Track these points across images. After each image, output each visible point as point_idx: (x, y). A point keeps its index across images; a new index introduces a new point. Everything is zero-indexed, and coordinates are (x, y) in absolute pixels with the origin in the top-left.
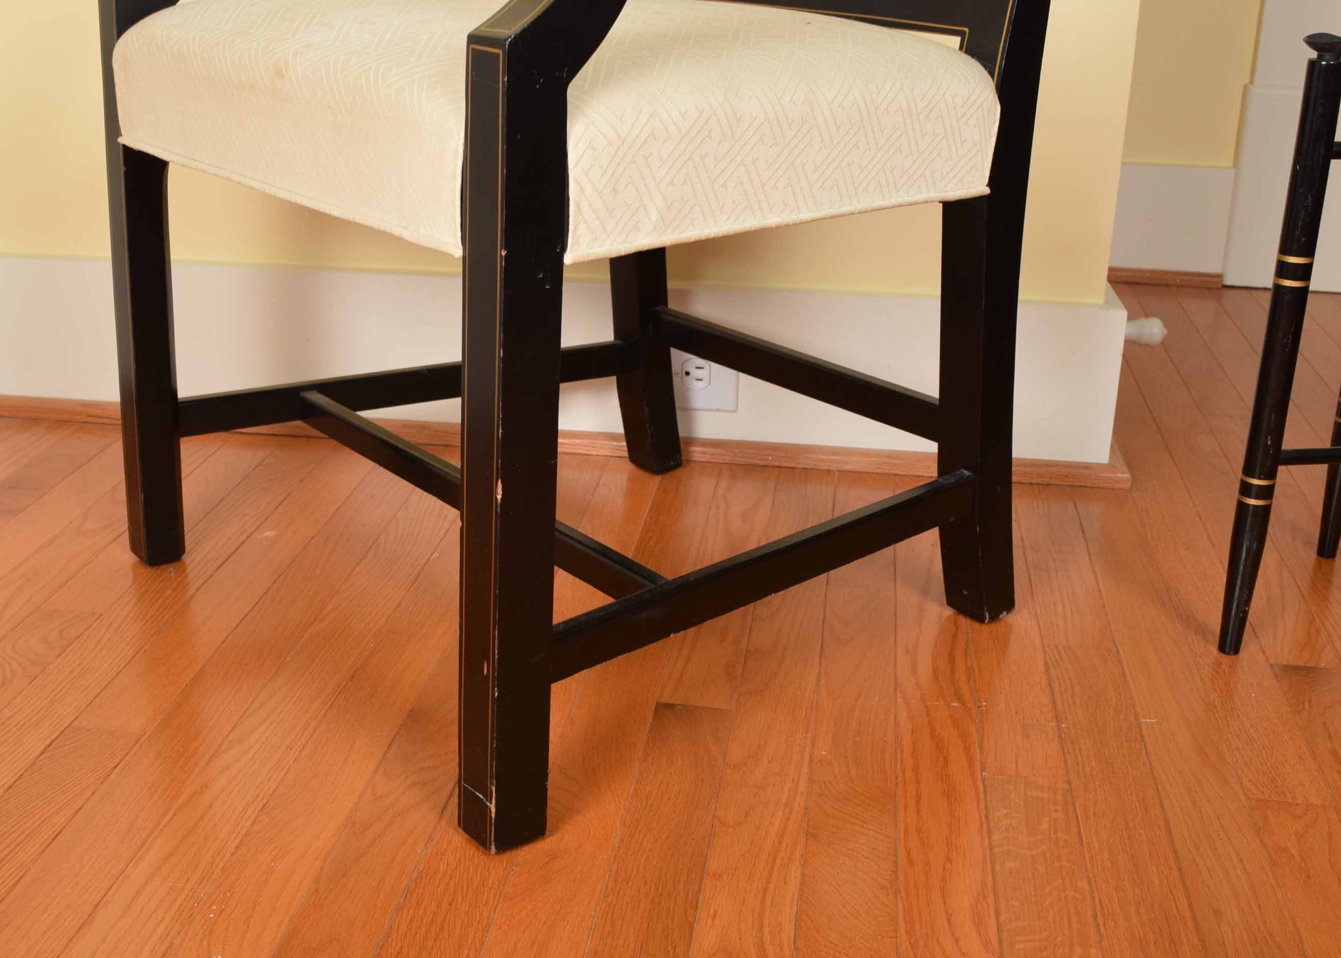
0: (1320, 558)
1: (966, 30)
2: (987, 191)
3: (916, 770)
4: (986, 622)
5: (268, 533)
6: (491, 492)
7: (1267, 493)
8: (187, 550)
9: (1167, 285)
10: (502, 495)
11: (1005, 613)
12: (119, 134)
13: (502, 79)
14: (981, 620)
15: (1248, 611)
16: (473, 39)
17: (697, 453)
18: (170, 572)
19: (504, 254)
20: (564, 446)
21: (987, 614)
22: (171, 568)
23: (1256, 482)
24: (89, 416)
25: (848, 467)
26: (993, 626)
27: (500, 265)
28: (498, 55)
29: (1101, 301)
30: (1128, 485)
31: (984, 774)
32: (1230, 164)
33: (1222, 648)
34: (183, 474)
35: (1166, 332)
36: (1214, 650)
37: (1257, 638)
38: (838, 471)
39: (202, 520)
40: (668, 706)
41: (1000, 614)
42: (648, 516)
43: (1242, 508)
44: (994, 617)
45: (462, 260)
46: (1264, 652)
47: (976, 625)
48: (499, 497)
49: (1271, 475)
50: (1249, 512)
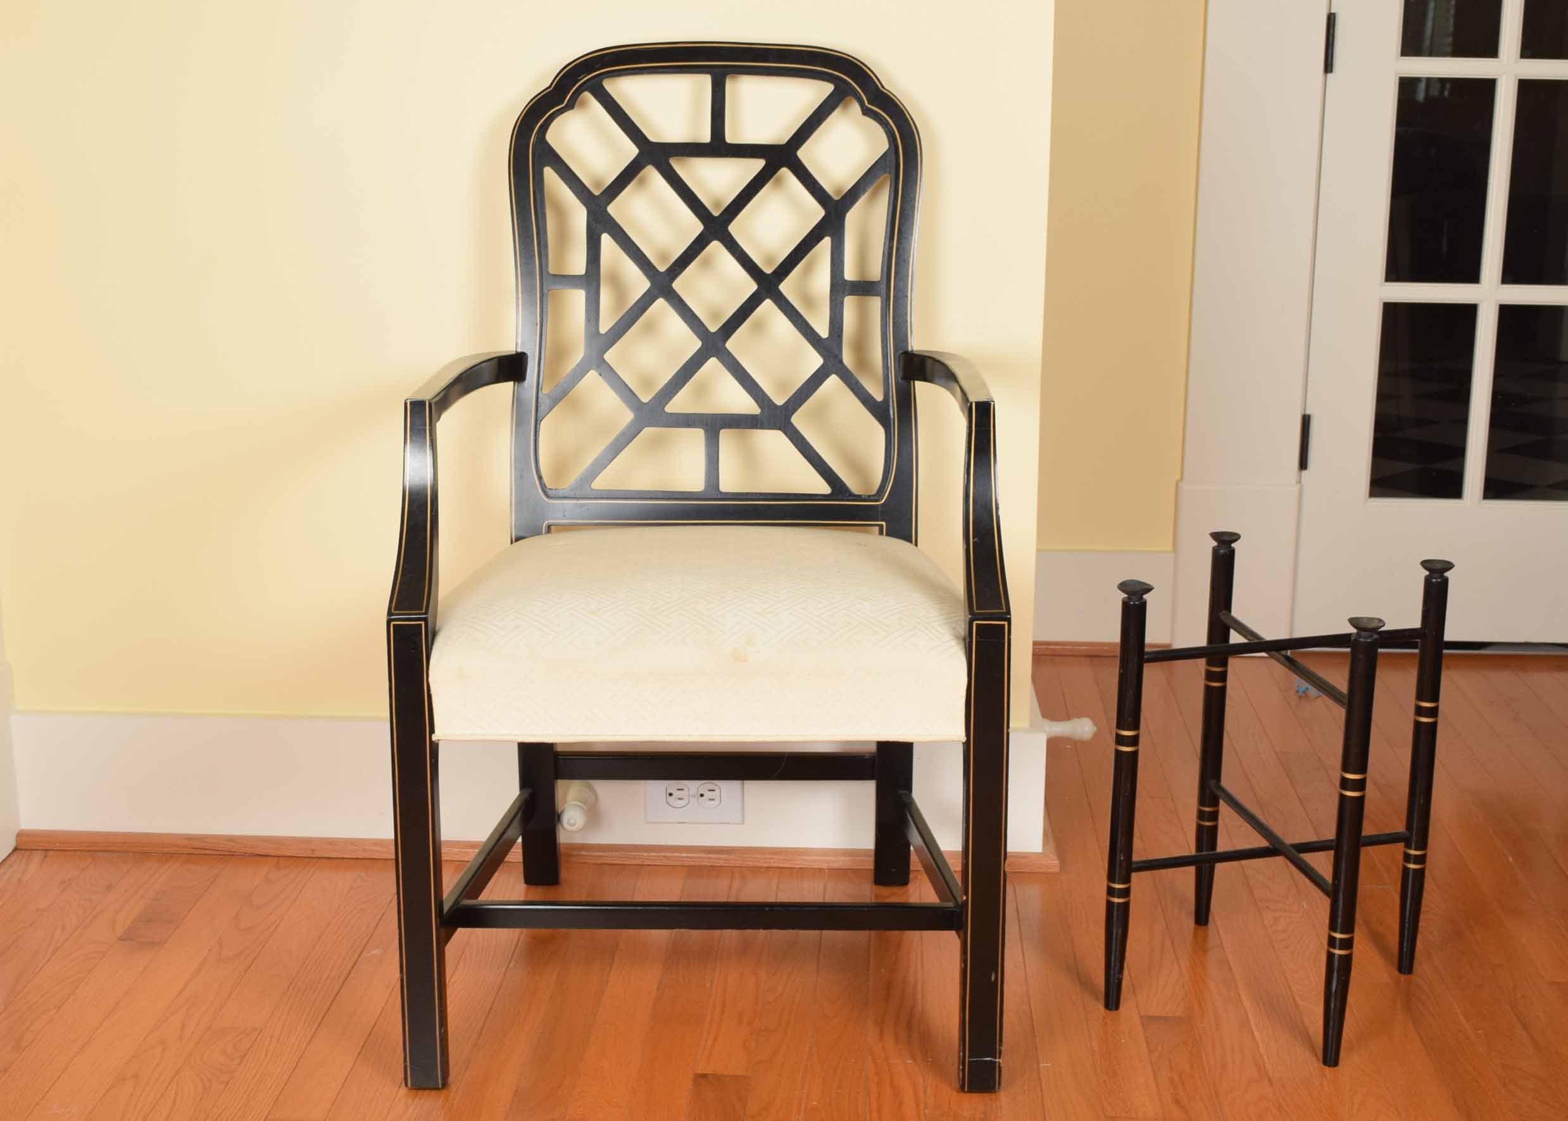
0: (1197, 927)
3: (879, 1111)
5: (374, 952)
7: (1126, 893)
15: (1122, 979)
17: (713, 859)
20: (603, 858)
23: (1117, 886)
29: (1027, 725)
30: (1057, 870)
31: (926, 1111)
32: (1170, 548)
33: (1107, 1006)
35: (1095, 729)
36: (1101, 1007)
37: (1135, 996)
38: (828, 869)
40: (704, 1076)
43: (1110, 905)
46: (1138, 1006)
49: (1127, 880)
50: (1115, 908)
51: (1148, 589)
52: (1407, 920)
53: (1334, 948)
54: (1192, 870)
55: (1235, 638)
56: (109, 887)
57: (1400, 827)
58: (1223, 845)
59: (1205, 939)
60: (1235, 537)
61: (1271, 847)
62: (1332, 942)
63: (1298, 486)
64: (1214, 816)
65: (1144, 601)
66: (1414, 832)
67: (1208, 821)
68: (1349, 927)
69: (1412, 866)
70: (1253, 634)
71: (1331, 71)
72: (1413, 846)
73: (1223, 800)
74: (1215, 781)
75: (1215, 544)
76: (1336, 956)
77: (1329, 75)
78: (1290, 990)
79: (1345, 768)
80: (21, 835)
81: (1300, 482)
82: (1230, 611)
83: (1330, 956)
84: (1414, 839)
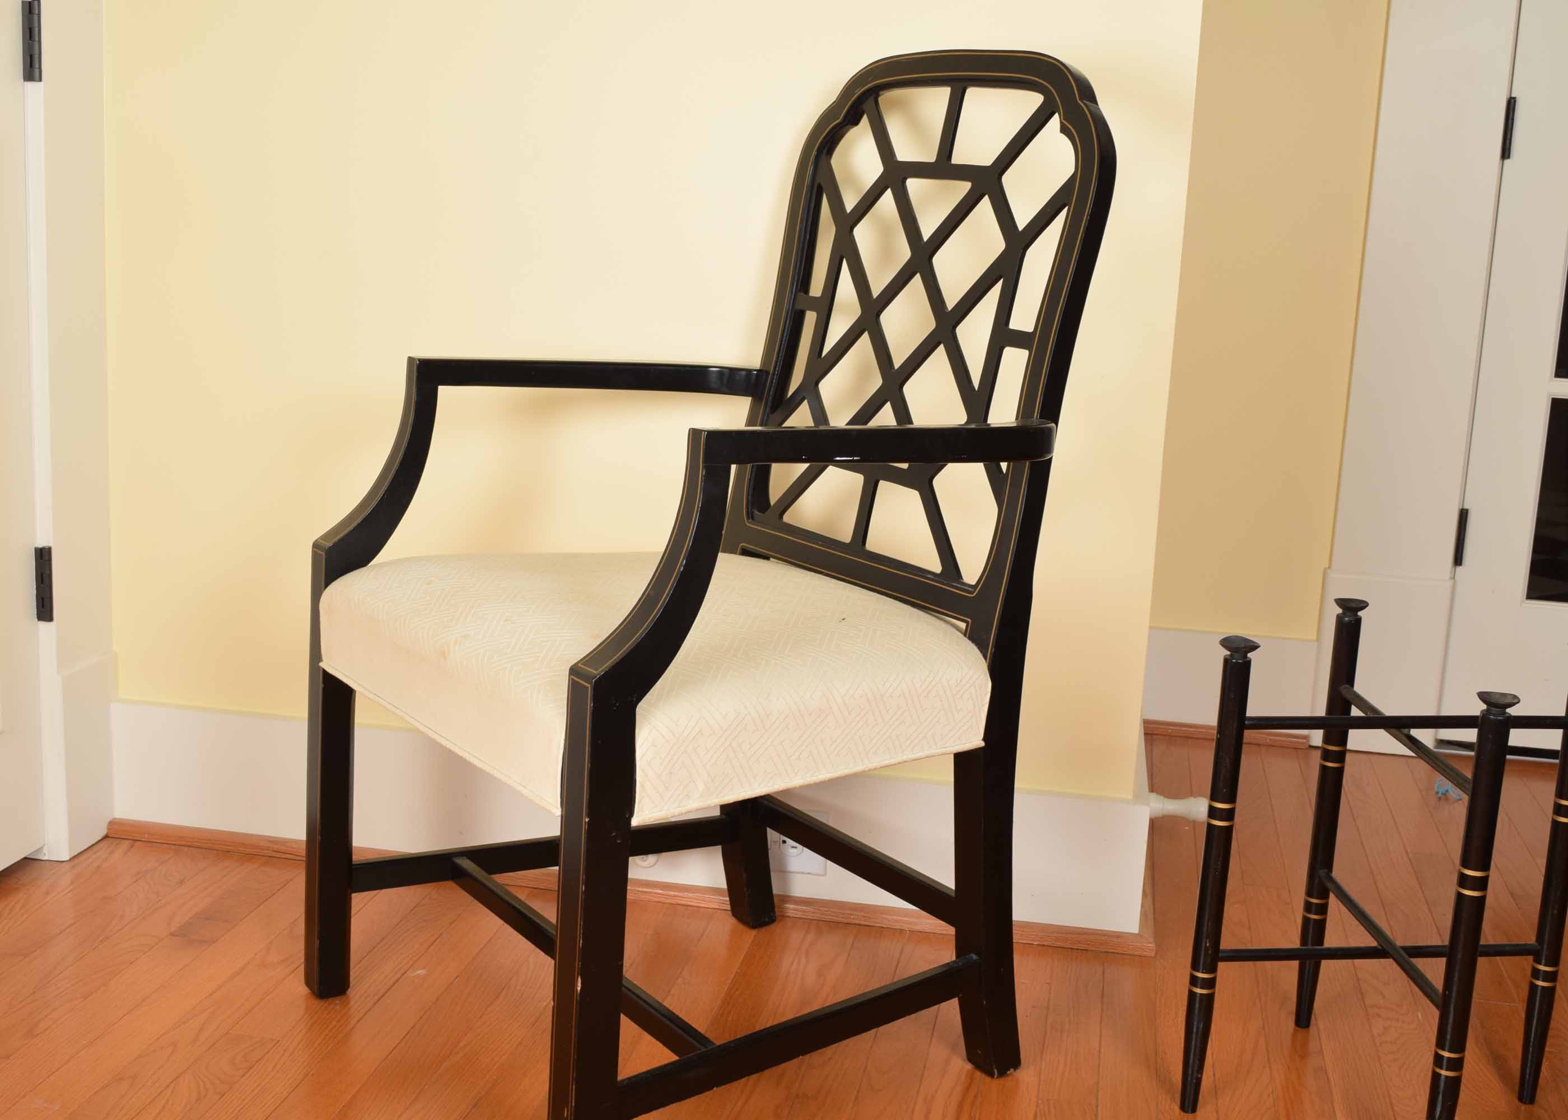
0: (1297, 1028)
1: (969, 620)
2: (982, 744)
4: (995, 1077)
5: (419, 972)
6: (574, 985)
7: (1211, 984)
8: (351, 985)
9: (1259, 745)
10: (582, 988)
11: (1012, 1070)
12: (320, 659)
13: (590, 705)
14: (992, 1075)
15: (1201, 1079)
16: (574, 671)
17: (791, 909)
18: (336, 1004)
19: (587, 820)
21: (996, 1071)
22: (337, 1001)
23: (1200, 975)
24: (274, 851)
25: (918, 928)
26: (1002, 1080)
27: (584, 827)
28: (587, 687)
29: (1130, 797)
30: (1153, 954)
32: (1313, 637)
33: (1183, 1108)
34: (353, 913)
36: (1176, 1108)
37: (1216, 1098)
39: (365, 957)
41: (1007, 1071)
42: (739, 969)
43: (1192, 995)
44: (1002, 1073)
45: (560, 818)
46: (1217, 1112)
47: (988, 1079)
48: (579, 989)
49: (1213, 970)
50: (1198, 999)
51: (1254, 647)
52: (1531, 1044)
53: (1441, 1068)
54: (1296, 964)
55: (1355, 712)
56: (182, 882)
57: (1530, 938)
58: (1332, 940)
59: (1305, 1044)
60: (1363, 605)
61: (1380, 947)
62: (1438, 1060)
63: (1453, 581)
64: (1323, 909)
65: (1248, 659)
66: (1545, 946)
67: (1315, 914)
68: (1459, 1045)
69: (1540, 983)
70: (1374, 710)
71: (1509, 157)
72: (1543, 961)
73: (1333, 893)
74: (1326, 871)
75: (1340, 611)
76: (1443, 1078)
77: (1507, 162)
78: (1393, 1110)
79: (1465, 863)
80: (113, 823)
81: (1454, 578)
82: (1352, 686)
83: (1436, 1077)
84: (1545, 953)
